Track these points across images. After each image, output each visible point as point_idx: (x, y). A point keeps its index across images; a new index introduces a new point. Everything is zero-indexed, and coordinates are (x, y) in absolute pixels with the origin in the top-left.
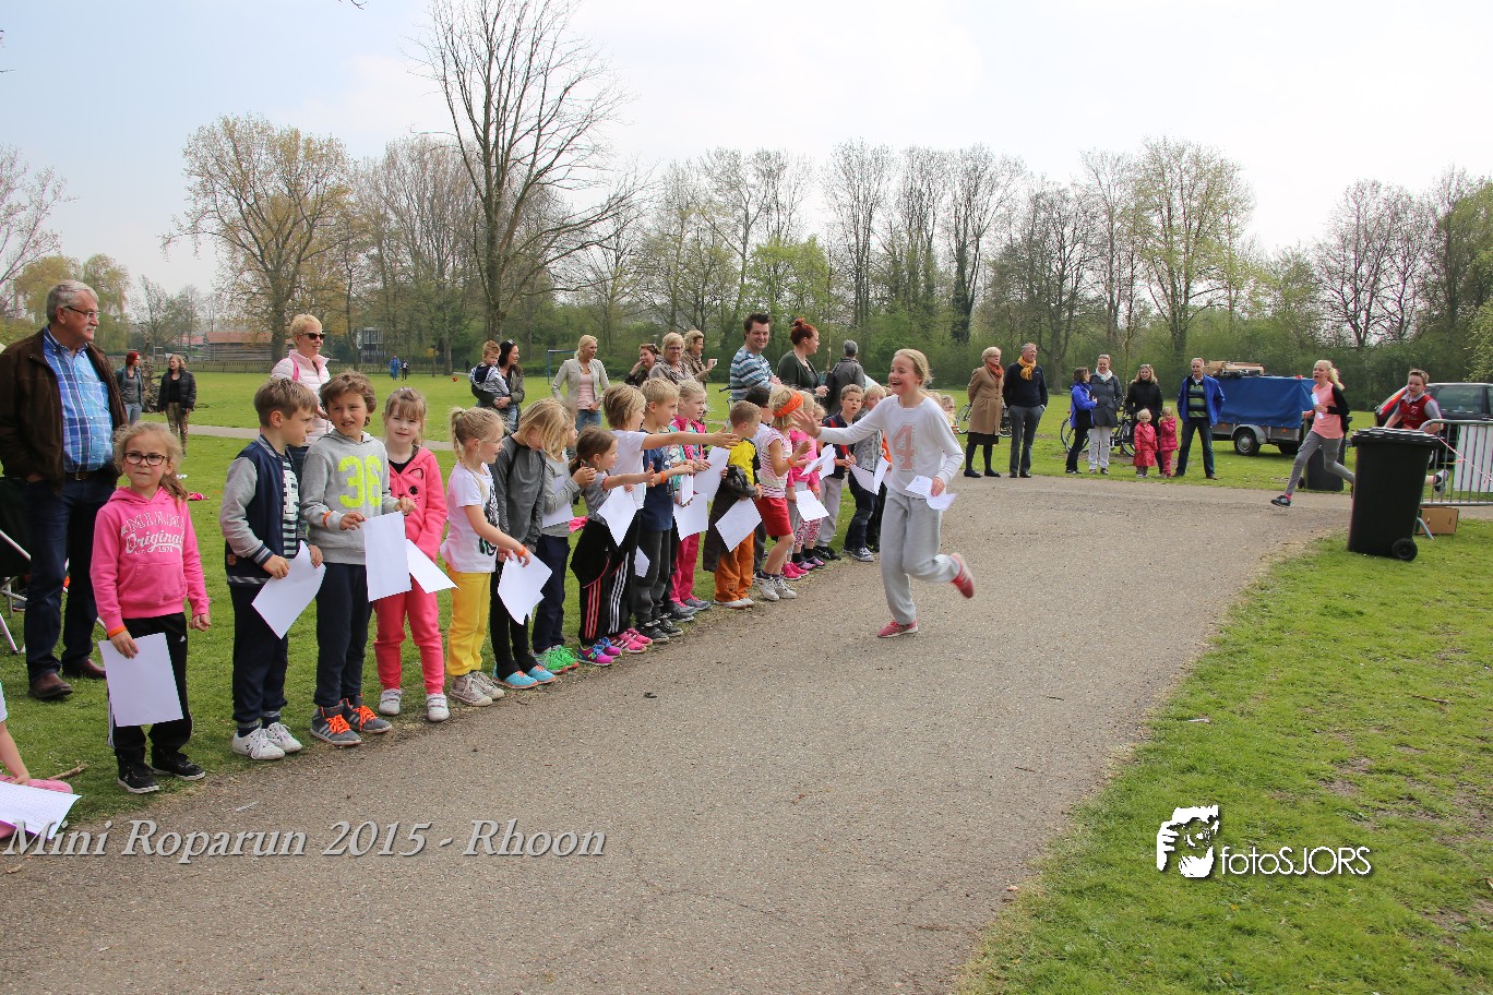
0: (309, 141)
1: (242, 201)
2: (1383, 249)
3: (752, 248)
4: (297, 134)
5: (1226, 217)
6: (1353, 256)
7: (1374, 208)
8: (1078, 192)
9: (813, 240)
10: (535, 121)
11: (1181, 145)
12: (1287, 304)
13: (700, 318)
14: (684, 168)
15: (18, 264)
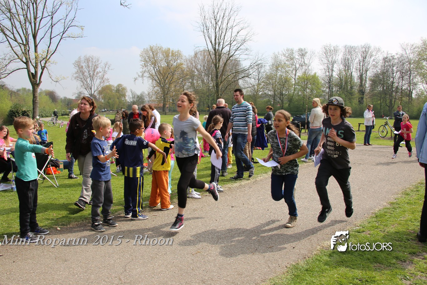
0: (173, 51)
1: (155, 68)
3: (297, 77)
4: (169, 49)
10: (229, 42)
13: (282, 98)
14: (277, 54)
15: (99, 87)
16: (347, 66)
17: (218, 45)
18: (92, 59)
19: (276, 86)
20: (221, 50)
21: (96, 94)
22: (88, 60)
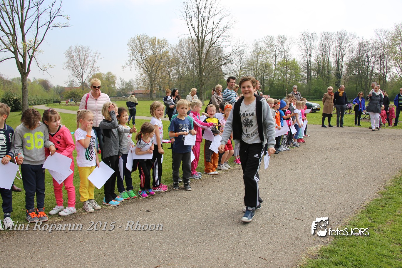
0: (159, 40)
1: (142, 56)
3: (277, 63)
4: (155, 38)
9: (294, 59)
10: (212, 29)
13: (263, 83)
14: (258, 41)
15: (90, 75)
16: (324, 51)
17: (201, 33)
18: (82, 49)
19: (257, 71)
20: (203, 37)
21: (87, 82)
22: (78, 50)
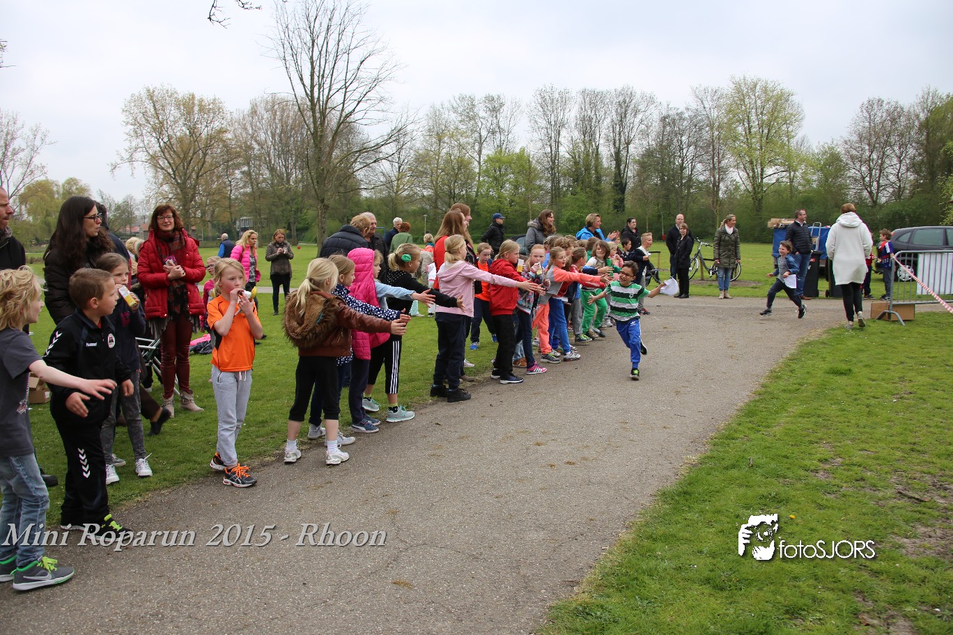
0: (201, 101)
1: (160, 140)
2: (886, 141)
3: (484, 158)
4: (193, 97)
5: (785, 126)
6: (867, 147)
7: (880, 115)
8: (690, 113)
9: (523, 150)
10: (343, 83)
11: (755, 80)
12: (827, 181)
14: (440, 108)
15: (21, 185)
19: (438, 176)
